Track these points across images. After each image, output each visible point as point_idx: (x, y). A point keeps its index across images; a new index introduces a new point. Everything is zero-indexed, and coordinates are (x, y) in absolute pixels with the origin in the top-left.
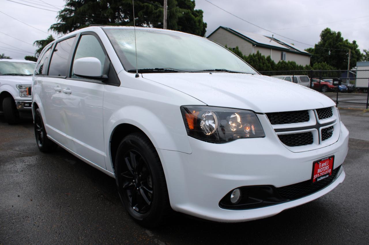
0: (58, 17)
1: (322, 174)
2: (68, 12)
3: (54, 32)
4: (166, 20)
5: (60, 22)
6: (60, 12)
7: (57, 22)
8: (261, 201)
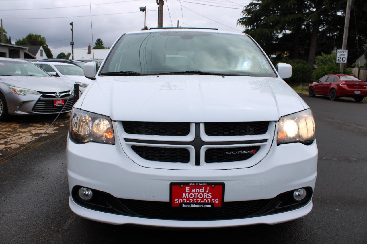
0: (243, 12)
2: (253, 6)
3: (242, 26)
4: (350, 6)
5: (246, 16)
6: (247, 7)
7: (243, 16)
8: (111, 207)
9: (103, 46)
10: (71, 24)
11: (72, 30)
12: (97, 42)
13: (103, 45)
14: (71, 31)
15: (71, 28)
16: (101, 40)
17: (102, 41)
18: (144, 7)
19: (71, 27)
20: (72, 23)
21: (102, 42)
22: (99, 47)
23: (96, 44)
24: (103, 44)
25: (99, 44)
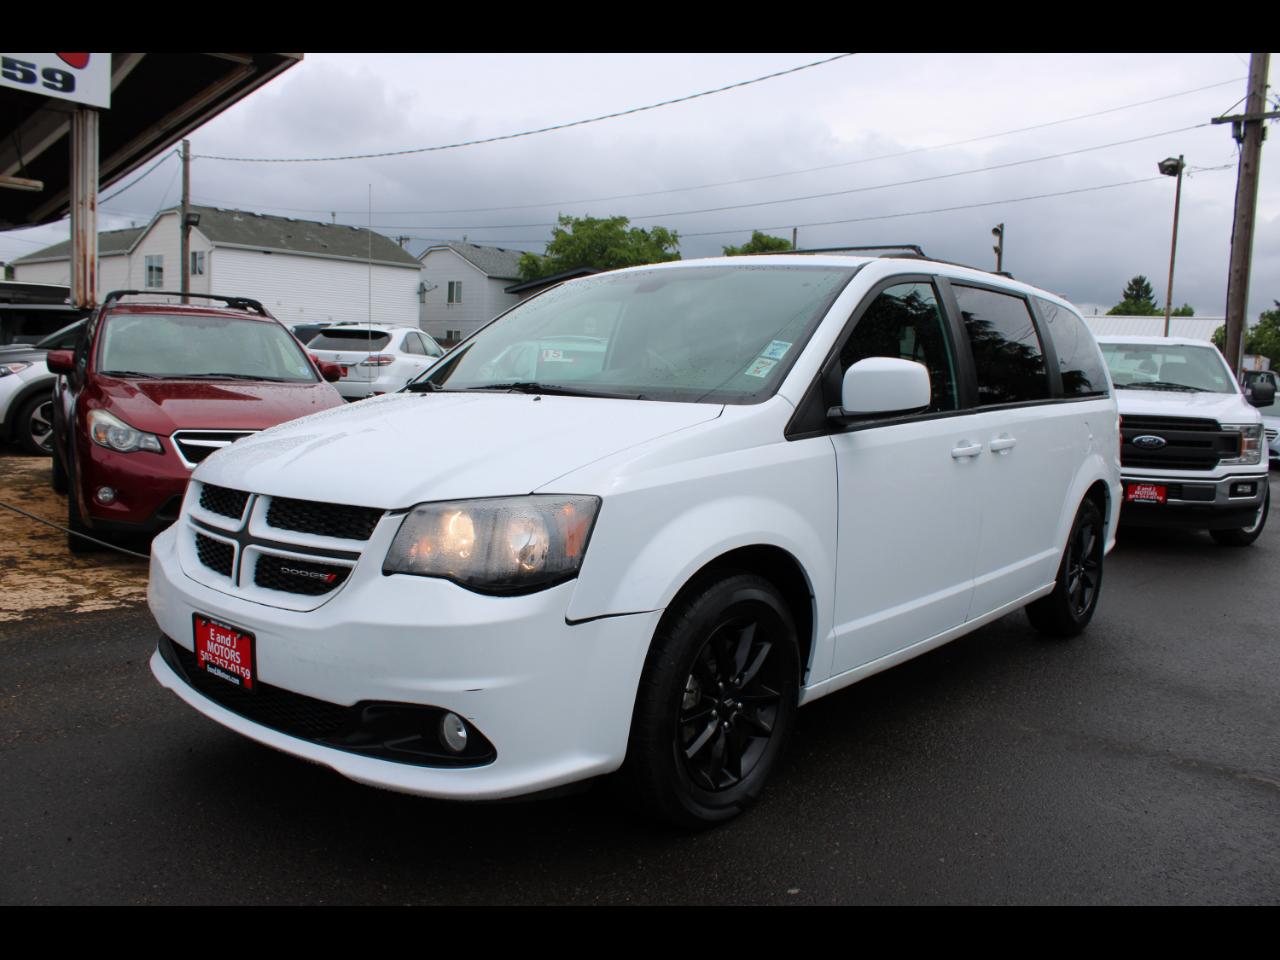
1: (220, 662)
9: (1153, 302)
10: (998, 231)
11: (998, 251)
12: (1131, 288)
13: (1151, 298)
14: (996, 256)
15: (997, 244)
16: (1146, 283)
17: (1148, 285)
18: (1177, 157)
19: (995, 240)
20: (1002, 226)
21: (1147, 290)
22: (1133, 308)
23: (1126, 296)
24: (1151, 295)
25: (1138, 297)
